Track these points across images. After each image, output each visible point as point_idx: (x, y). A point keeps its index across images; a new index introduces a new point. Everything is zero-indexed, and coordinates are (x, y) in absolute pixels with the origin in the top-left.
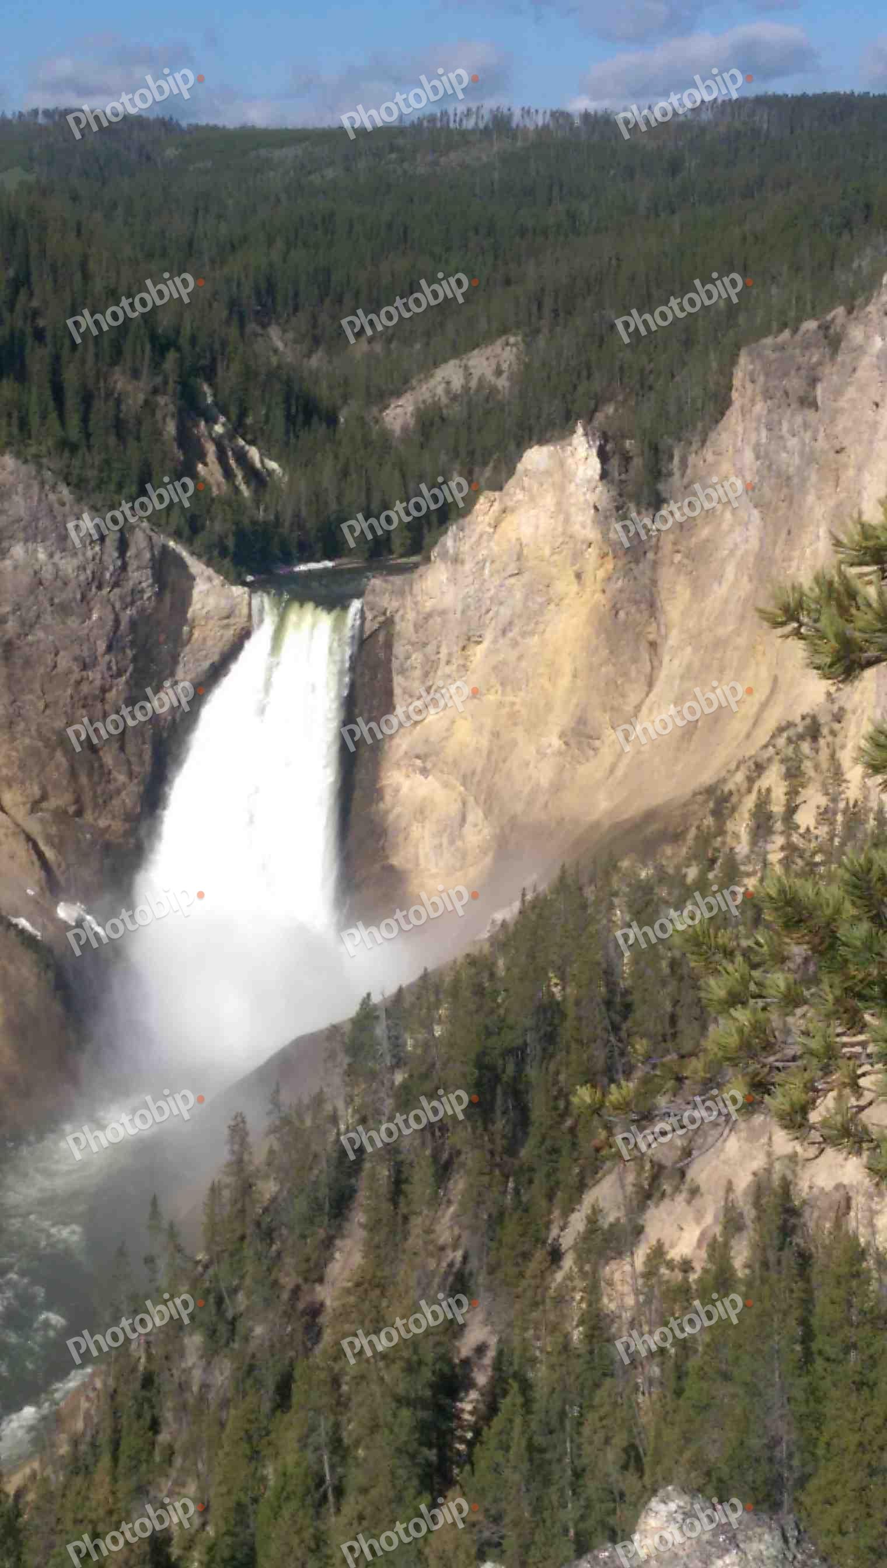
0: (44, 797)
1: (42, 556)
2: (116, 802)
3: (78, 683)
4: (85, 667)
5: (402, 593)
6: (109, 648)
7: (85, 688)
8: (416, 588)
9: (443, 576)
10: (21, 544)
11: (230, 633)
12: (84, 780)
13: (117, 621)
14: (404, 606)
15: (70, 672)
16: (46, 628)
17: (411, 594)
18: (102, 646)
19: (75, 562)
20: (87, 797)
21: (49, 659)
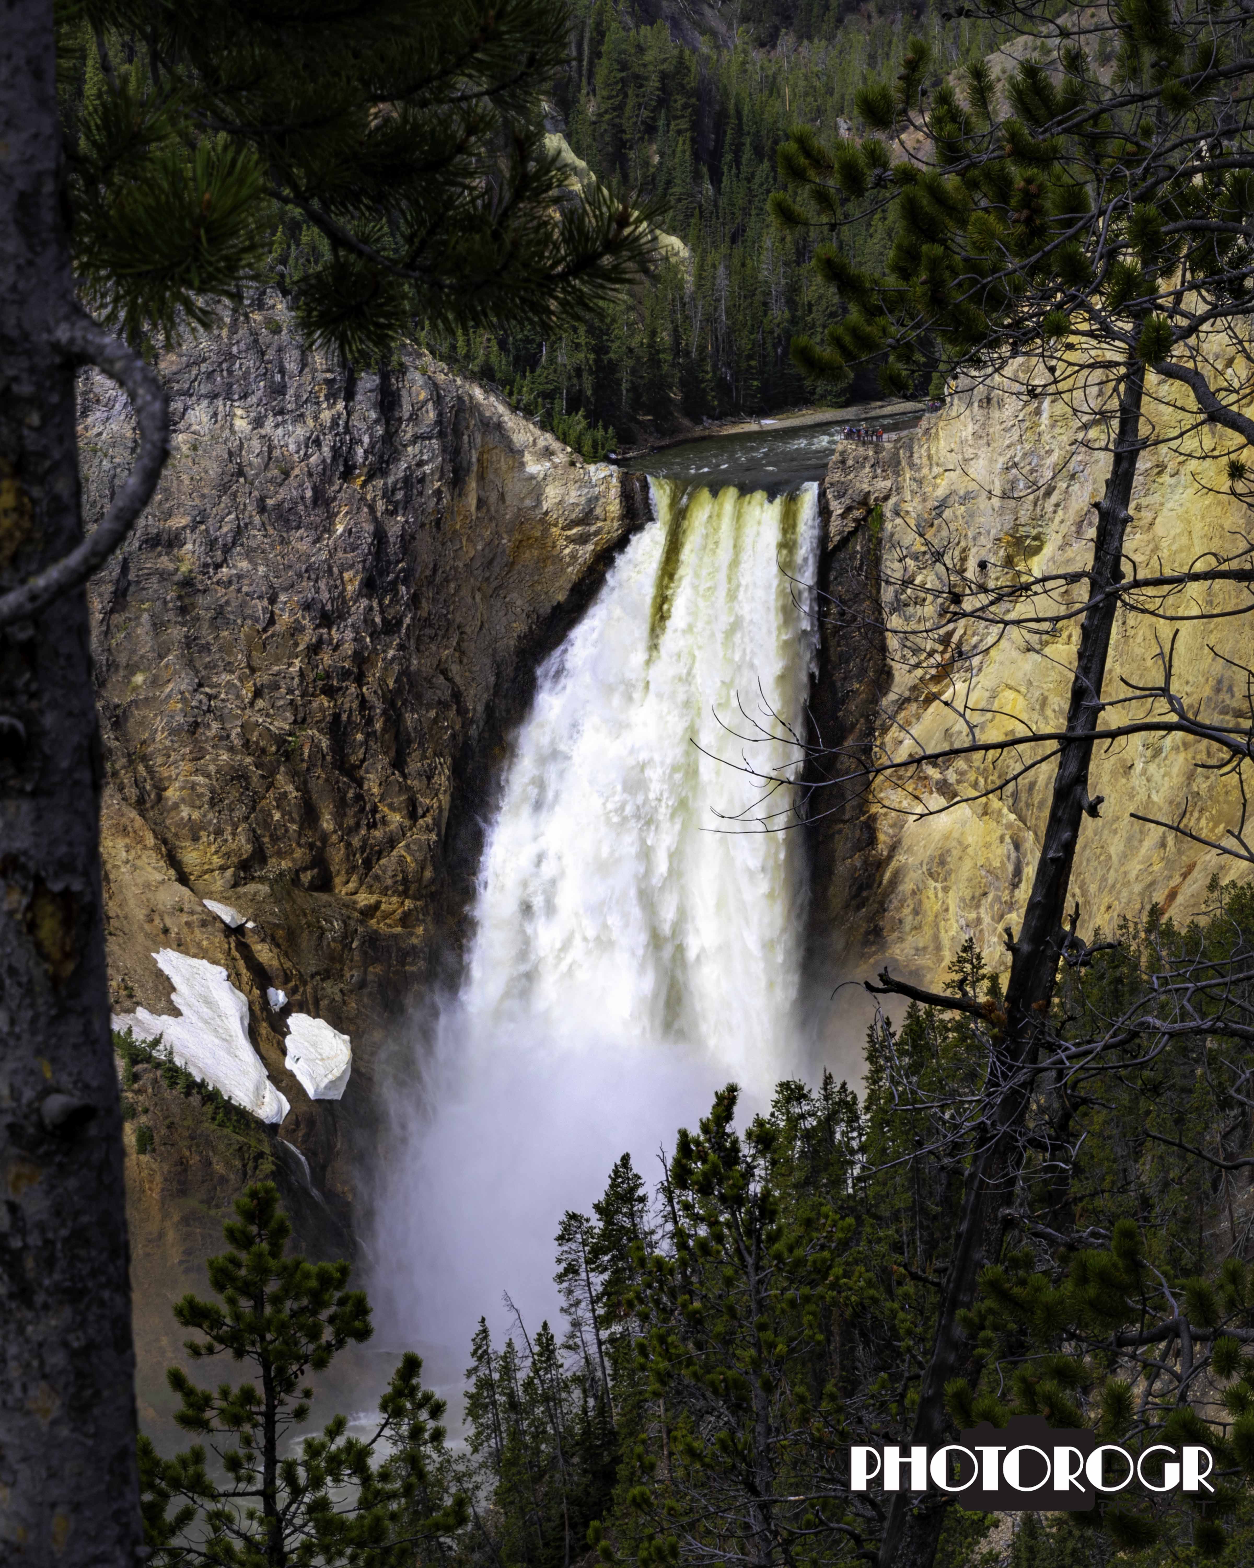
0: (259, 856)
1: (241, 425)
2: (388, 863)
3: (315, 649)
4: (326, 620)
5: (893, 465)
6: (369, 586)
7: (326, 659)
8: (920, 453)
9: (967, 429)
10: (205, 403)
11: (586, 551)
12: (327, 823)
13: (380, 535)
14: (899, 490)
15: (296, 629)
16: (250, 553)
17: (912, 465)
18: (352, 583)
19: (301, 432)
20: (337, 855)
21: (259, 606)
